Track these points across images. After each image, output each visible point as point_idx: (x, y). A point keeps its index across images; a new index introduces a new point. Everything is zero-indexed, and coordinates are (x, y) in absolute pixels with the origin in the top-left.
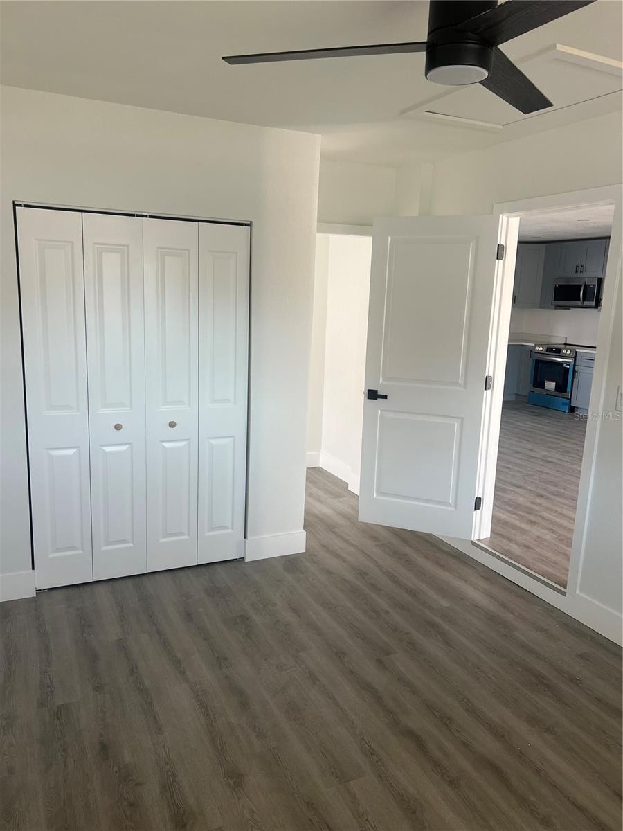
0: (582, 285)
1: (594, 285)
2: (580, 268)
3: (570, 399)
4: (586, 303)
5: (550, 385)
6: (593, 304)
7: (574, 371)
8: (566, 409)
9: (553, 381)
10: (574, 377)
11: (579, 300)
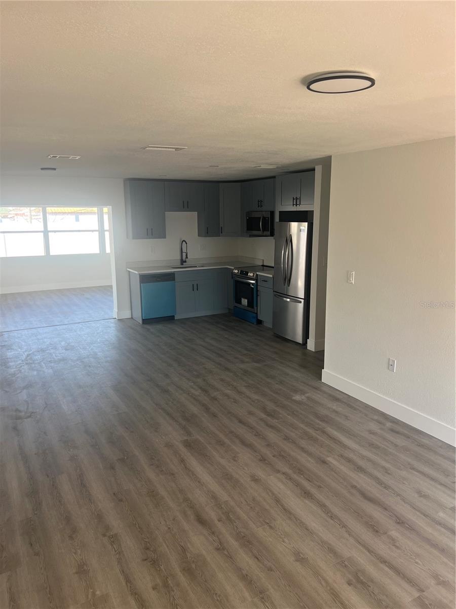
0: (260, 218)
1: (268, 218)
2: (260, 203)
3: (257, 313)
4: (265, 233)
5: (245, 302)
6: (269, 233)
7: (257, 291)
8: (254, 321)
9: (245, 298)
10: (257, 295)
11: (260, 230)
